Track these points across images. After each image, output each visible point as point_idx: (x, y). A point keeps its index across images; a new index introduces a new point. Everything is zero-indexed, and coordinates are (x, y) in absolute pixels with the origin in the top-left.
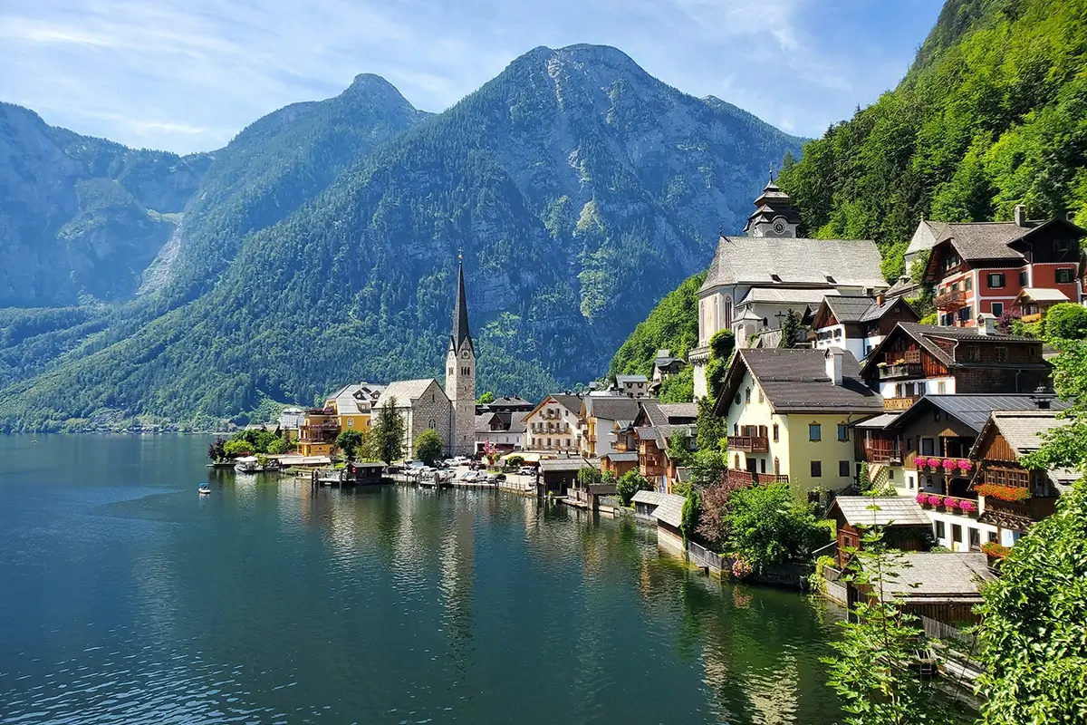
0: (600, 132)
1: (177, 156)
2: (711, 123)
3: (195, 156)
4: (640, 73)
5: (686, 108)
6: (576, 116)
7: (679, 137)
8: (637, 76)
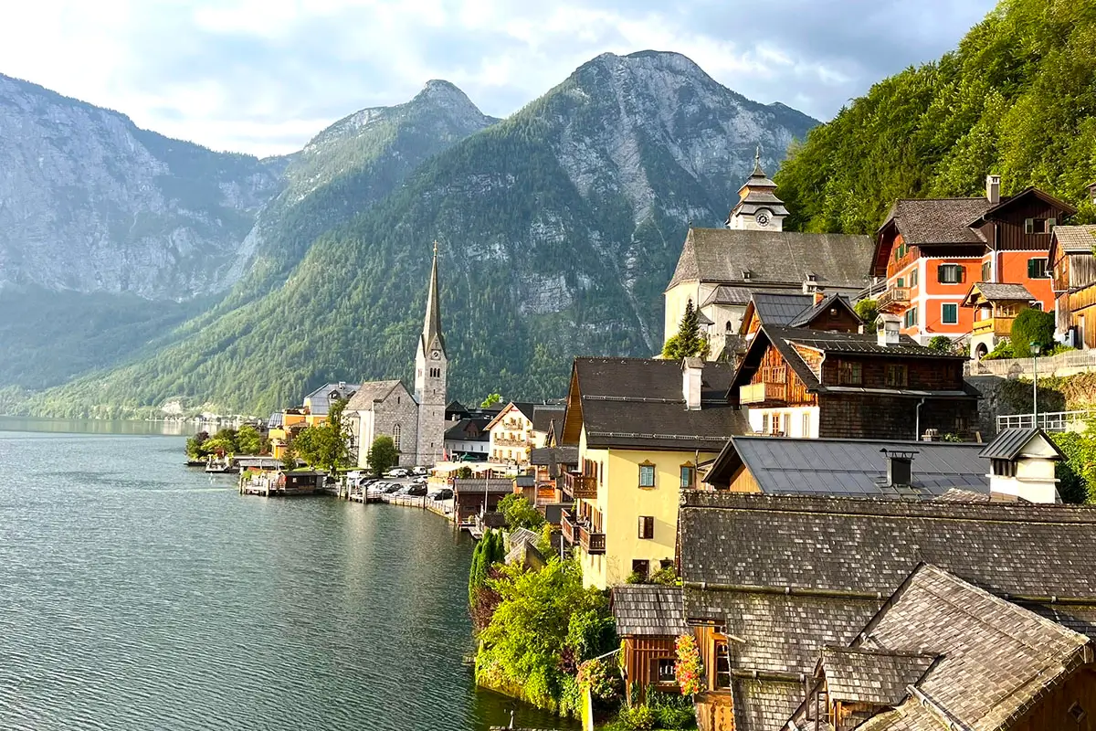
0: (664, 138)
1: (256, 158)
2: (777, 130)
3: (272, 158)
4: (706, 80)
5: (751, 115)
6: (639, 121)
7: (743, 143)
8: (703, 83)
